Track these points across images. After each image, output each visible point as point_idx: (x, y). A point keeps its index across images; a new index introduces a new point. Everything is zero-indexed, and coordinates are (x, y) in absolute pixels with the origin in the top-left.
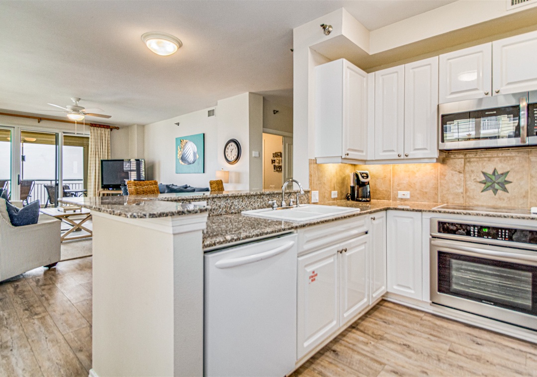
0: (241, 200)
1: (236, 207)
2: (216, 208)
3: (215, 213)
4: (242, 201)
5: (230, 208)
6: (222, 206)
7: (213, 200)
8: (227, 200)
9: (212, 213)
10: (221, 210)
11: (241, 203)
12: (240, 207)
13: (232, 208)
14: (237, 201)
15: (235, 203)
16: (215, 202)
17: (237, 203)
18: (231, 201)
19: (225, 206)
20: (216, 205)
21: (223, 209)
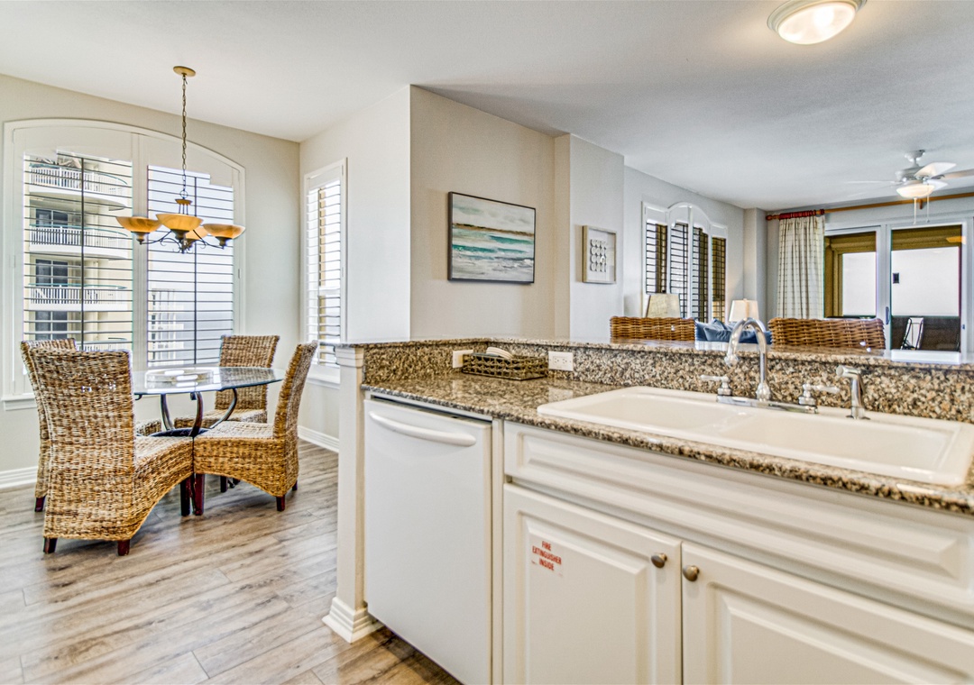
0: (651, 361)
1: (637, 375)
2: (592, 368)
3: (590, 378)
4: (654, 365)
5: (622, 373)
6: (604, 367)
7: (585, 352)
8: (616, 356)
9: (584, 377)
10: (600, 373)
11: (651, 368)
12: (647, 377)
13: (627, 374)
14: (638, 361)
15: (633, 365)
16: (589, 356)
17: (638, 367)
18: (625, 361)
19: (611, 368)
20: (592, 362)
21: (605, 373)
